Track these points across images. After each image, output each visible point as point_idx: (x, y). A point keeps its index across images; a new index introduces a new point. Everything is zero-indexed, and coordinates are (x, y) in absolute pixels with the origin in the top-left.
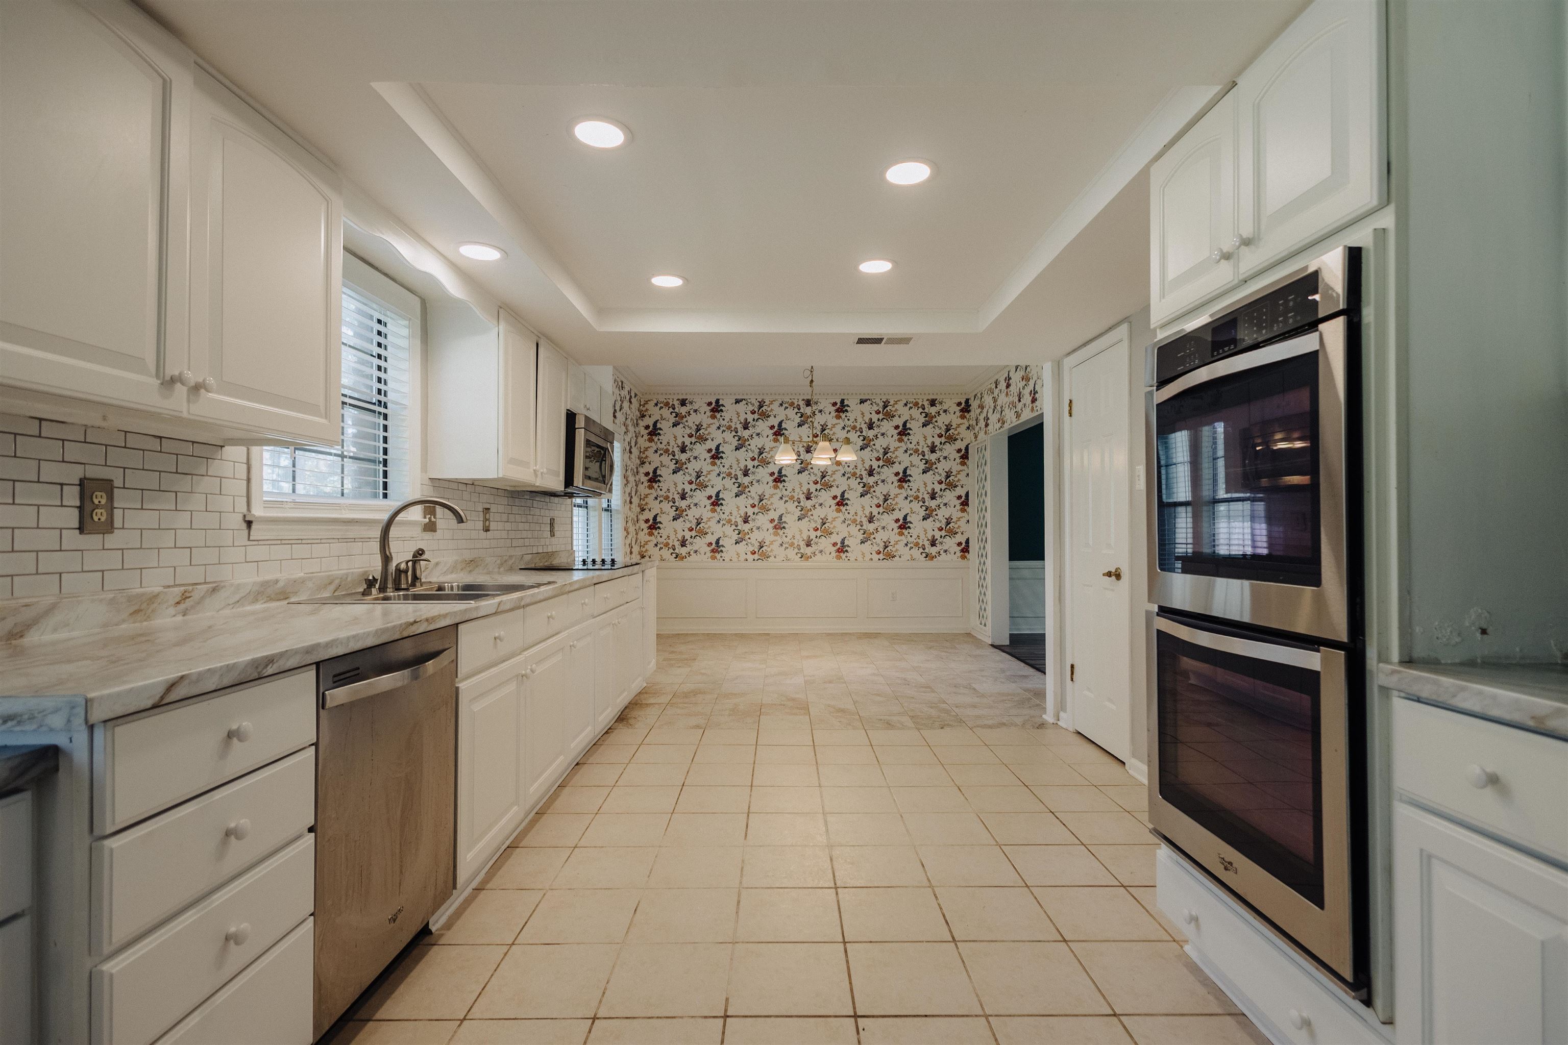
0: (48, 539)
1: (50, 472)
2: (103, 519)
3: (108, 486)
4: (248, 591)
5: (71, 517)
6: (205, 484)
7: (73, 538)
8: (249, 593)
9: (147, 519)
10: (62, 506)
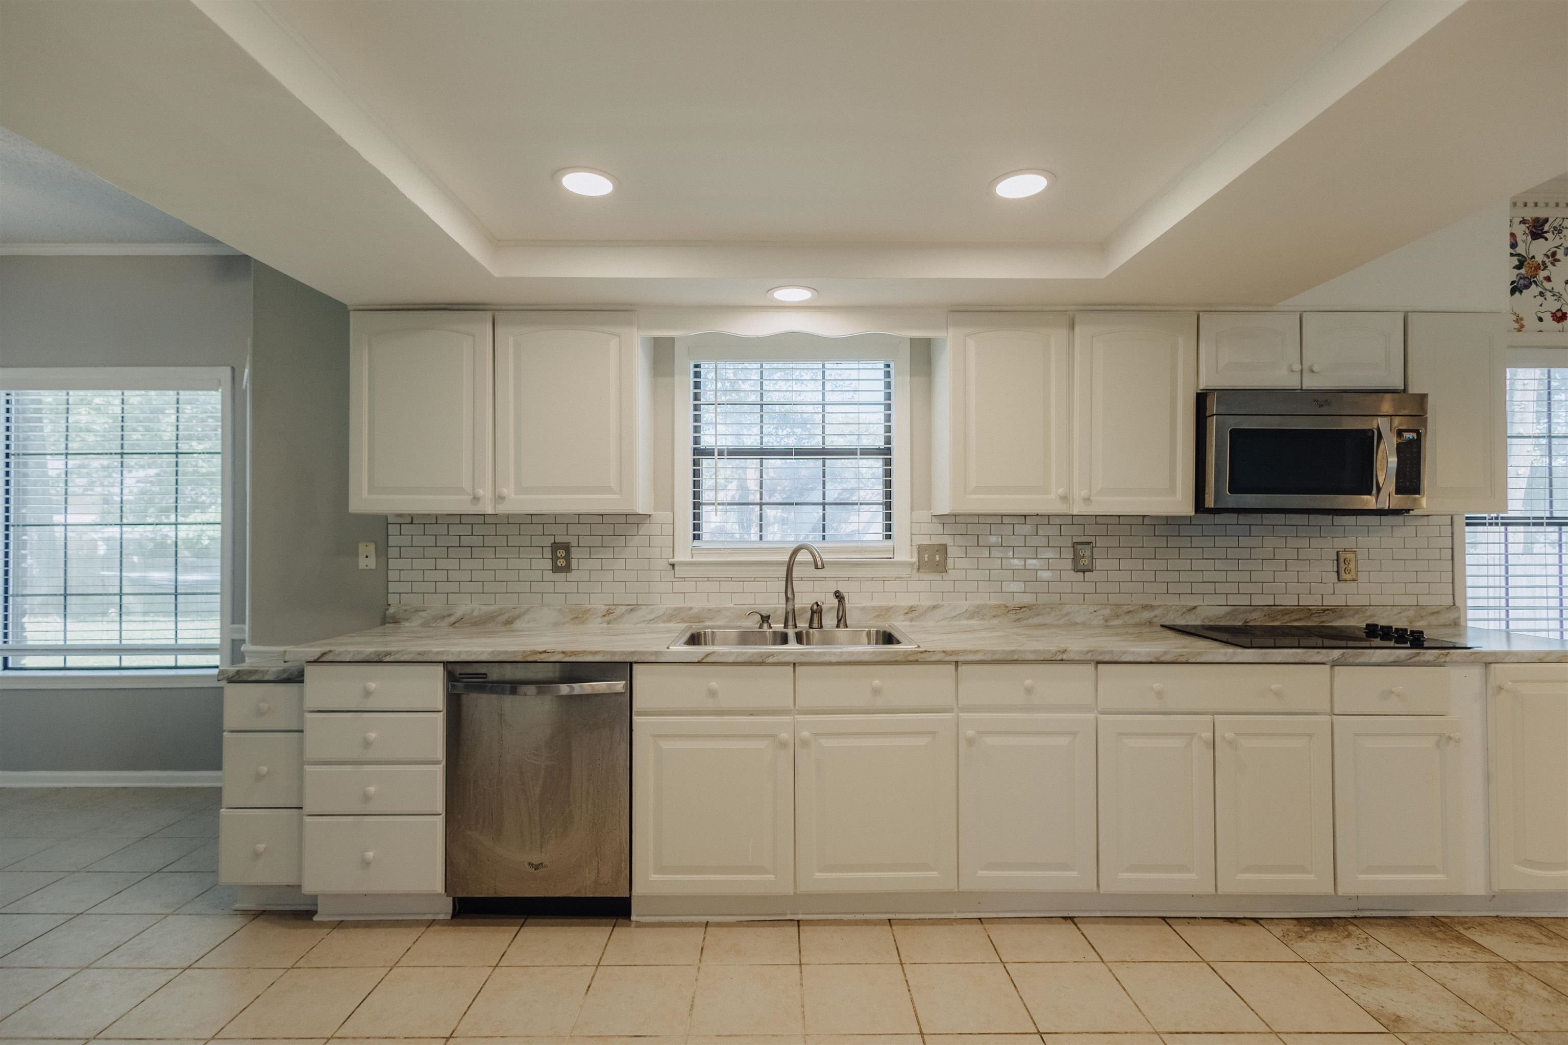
0: (537, 576)
1: (536, 541)
2: (564, 565)
3: (567, 547)
4: (662, 613)
5: (548, 564)
6: (636, 541)
7: (549, 575)
8: (664, 614)
9: (594, 564)
10: (543, 558)
